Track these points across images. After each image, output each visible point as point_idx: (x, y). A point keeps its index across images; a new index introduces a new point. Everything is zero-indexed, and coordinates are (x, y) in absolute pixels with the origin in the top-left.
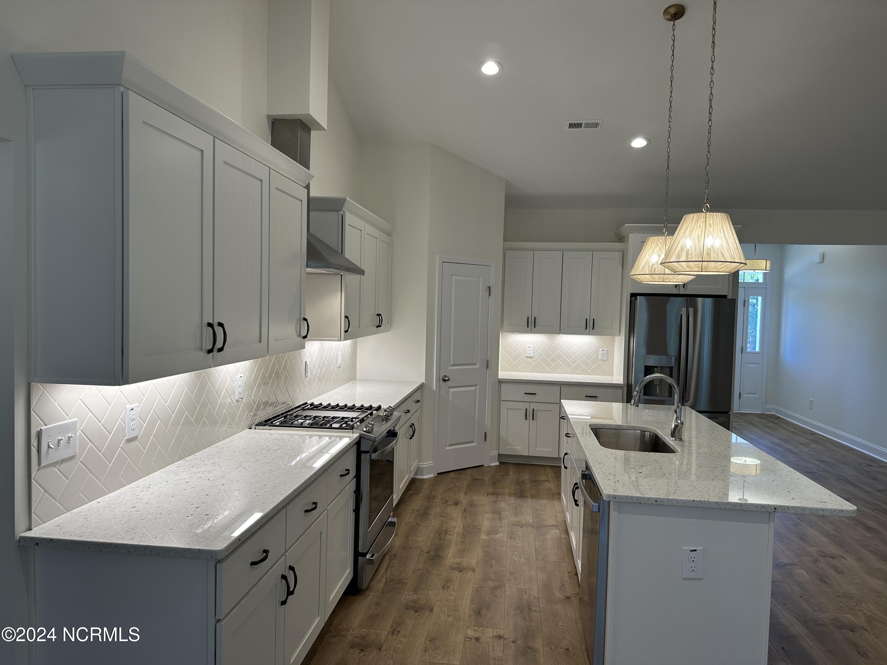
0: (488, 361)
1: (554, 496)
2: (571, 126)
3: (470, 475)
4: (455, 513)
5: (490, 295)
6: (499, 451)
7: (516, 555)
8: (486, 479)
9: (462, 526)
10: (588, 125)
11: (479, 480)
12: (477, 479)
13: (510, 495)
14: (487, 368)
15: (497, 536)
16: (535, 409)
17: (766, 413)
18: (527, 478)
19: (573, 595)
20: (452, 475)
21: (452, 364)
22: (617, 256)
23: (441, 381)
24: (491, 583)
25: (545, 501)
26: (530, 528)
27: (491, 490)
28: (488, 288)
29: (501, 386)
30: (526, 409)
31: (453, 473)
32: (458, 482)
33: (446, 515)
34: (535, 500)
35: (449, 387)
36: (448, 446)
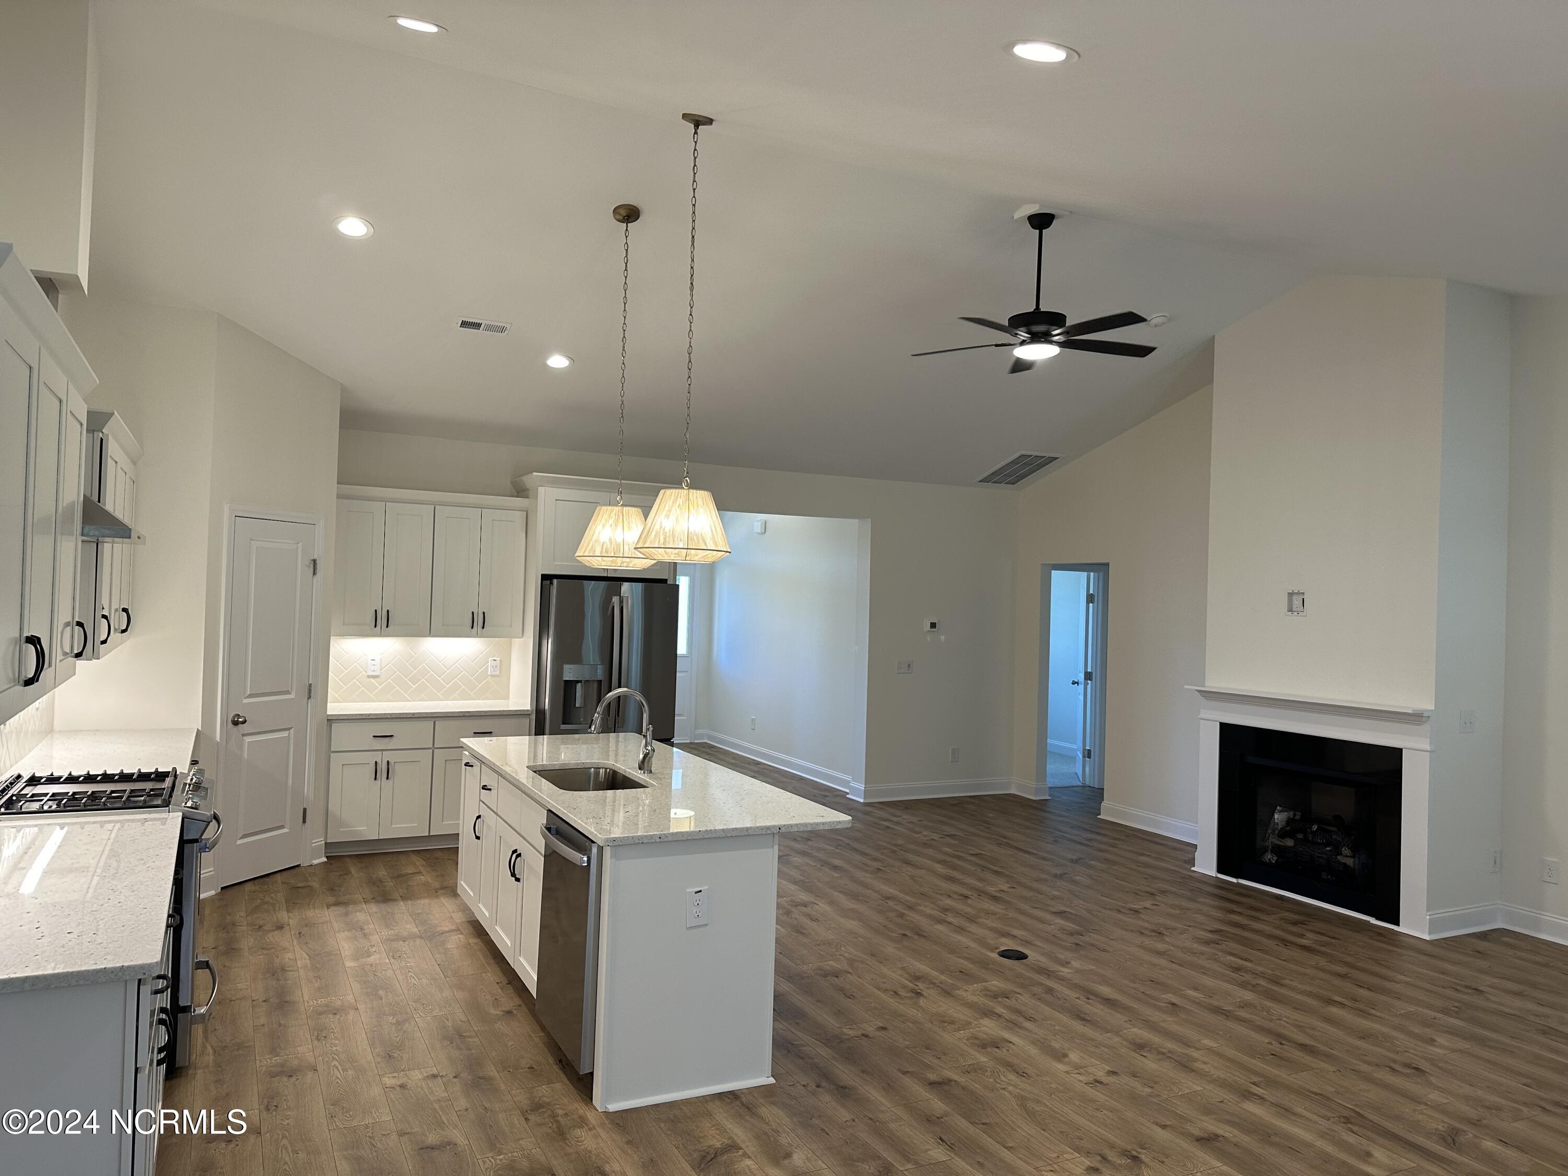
0: (310, 685)
1: (437, 892)
2: (464, 324)
3: (283, 883)
4: (284, 939)
5: (314, 573)
6: (326, 838)
7: (413, 978)
8: (316, 885)
9: (307, 957)
10: (490, 328)
11: (302, 887)
12: (299, 888)
13: (366, 901)
14: (309, 697)
15: (372, 959)
16: (392, 762)
17: (696, 741)
18: (384, 873)
19: (514, 1008)
20: (248, 887)
21: (249, 693)
22: (519, 517)
23: (230, 725)
24: (391, 1018)
25: (426, 901)
26: (418, 940)
27: (331, 900)
28: (312, 562)
29: (331, 726)
30: (376, 762)
31: (249, 884)
32: (267, 896)
33: (270, 946)
34: (409, 902)
35: (243, 735)
36: (241, 838)
